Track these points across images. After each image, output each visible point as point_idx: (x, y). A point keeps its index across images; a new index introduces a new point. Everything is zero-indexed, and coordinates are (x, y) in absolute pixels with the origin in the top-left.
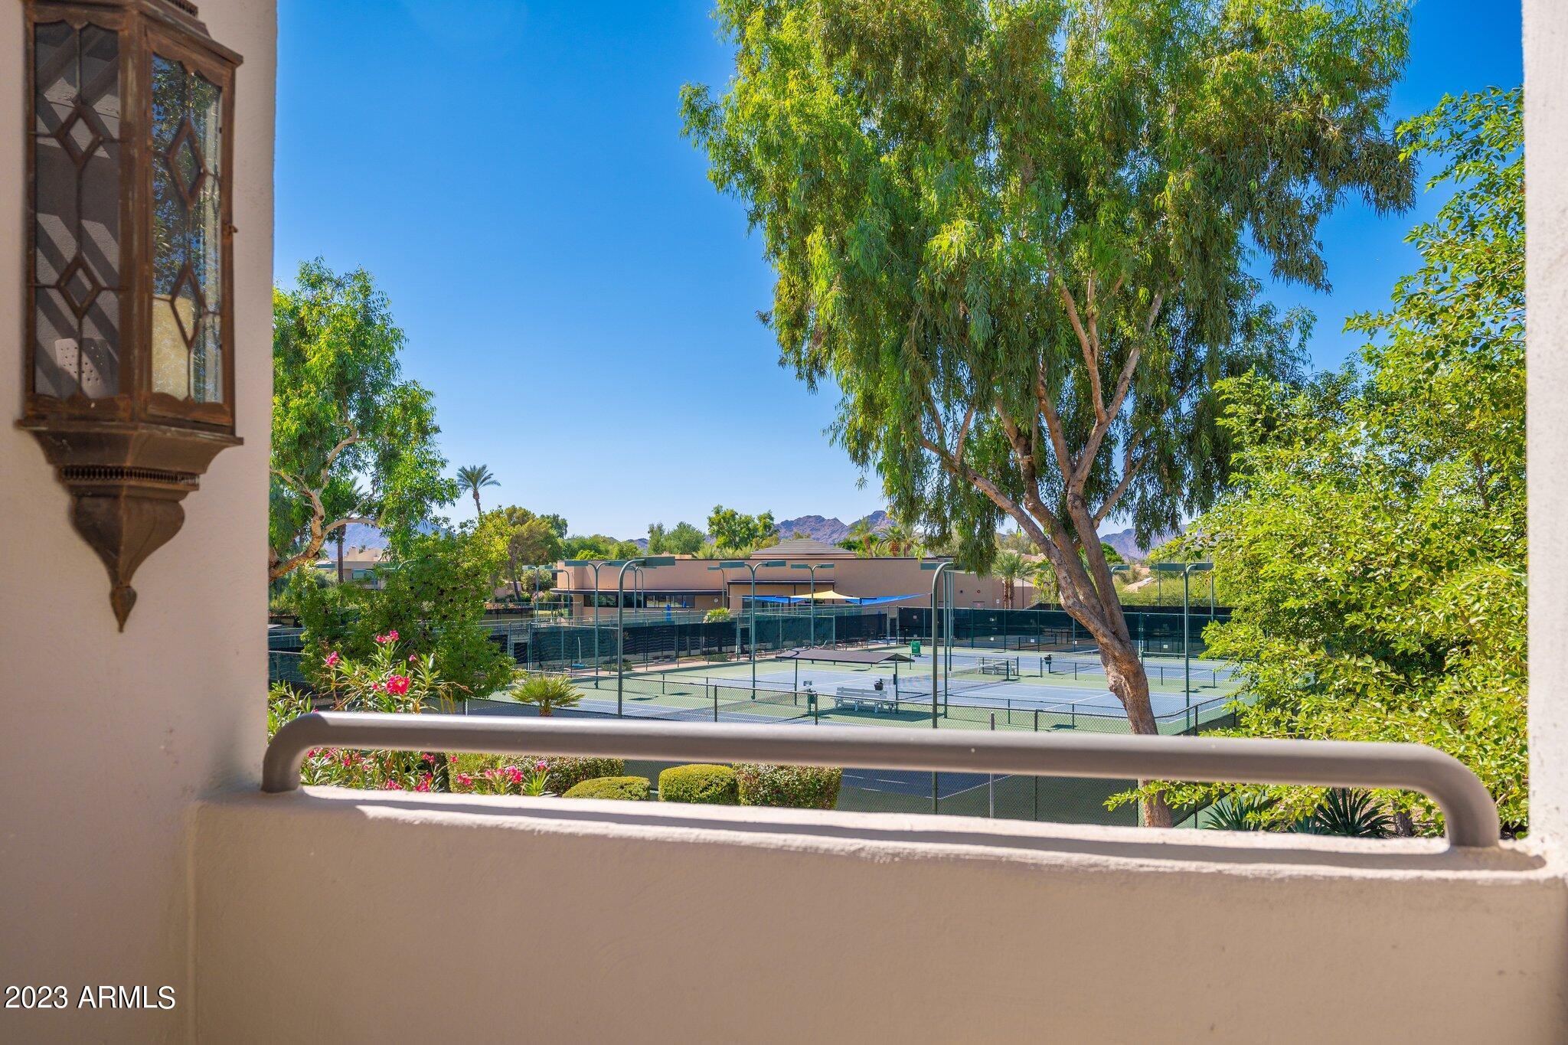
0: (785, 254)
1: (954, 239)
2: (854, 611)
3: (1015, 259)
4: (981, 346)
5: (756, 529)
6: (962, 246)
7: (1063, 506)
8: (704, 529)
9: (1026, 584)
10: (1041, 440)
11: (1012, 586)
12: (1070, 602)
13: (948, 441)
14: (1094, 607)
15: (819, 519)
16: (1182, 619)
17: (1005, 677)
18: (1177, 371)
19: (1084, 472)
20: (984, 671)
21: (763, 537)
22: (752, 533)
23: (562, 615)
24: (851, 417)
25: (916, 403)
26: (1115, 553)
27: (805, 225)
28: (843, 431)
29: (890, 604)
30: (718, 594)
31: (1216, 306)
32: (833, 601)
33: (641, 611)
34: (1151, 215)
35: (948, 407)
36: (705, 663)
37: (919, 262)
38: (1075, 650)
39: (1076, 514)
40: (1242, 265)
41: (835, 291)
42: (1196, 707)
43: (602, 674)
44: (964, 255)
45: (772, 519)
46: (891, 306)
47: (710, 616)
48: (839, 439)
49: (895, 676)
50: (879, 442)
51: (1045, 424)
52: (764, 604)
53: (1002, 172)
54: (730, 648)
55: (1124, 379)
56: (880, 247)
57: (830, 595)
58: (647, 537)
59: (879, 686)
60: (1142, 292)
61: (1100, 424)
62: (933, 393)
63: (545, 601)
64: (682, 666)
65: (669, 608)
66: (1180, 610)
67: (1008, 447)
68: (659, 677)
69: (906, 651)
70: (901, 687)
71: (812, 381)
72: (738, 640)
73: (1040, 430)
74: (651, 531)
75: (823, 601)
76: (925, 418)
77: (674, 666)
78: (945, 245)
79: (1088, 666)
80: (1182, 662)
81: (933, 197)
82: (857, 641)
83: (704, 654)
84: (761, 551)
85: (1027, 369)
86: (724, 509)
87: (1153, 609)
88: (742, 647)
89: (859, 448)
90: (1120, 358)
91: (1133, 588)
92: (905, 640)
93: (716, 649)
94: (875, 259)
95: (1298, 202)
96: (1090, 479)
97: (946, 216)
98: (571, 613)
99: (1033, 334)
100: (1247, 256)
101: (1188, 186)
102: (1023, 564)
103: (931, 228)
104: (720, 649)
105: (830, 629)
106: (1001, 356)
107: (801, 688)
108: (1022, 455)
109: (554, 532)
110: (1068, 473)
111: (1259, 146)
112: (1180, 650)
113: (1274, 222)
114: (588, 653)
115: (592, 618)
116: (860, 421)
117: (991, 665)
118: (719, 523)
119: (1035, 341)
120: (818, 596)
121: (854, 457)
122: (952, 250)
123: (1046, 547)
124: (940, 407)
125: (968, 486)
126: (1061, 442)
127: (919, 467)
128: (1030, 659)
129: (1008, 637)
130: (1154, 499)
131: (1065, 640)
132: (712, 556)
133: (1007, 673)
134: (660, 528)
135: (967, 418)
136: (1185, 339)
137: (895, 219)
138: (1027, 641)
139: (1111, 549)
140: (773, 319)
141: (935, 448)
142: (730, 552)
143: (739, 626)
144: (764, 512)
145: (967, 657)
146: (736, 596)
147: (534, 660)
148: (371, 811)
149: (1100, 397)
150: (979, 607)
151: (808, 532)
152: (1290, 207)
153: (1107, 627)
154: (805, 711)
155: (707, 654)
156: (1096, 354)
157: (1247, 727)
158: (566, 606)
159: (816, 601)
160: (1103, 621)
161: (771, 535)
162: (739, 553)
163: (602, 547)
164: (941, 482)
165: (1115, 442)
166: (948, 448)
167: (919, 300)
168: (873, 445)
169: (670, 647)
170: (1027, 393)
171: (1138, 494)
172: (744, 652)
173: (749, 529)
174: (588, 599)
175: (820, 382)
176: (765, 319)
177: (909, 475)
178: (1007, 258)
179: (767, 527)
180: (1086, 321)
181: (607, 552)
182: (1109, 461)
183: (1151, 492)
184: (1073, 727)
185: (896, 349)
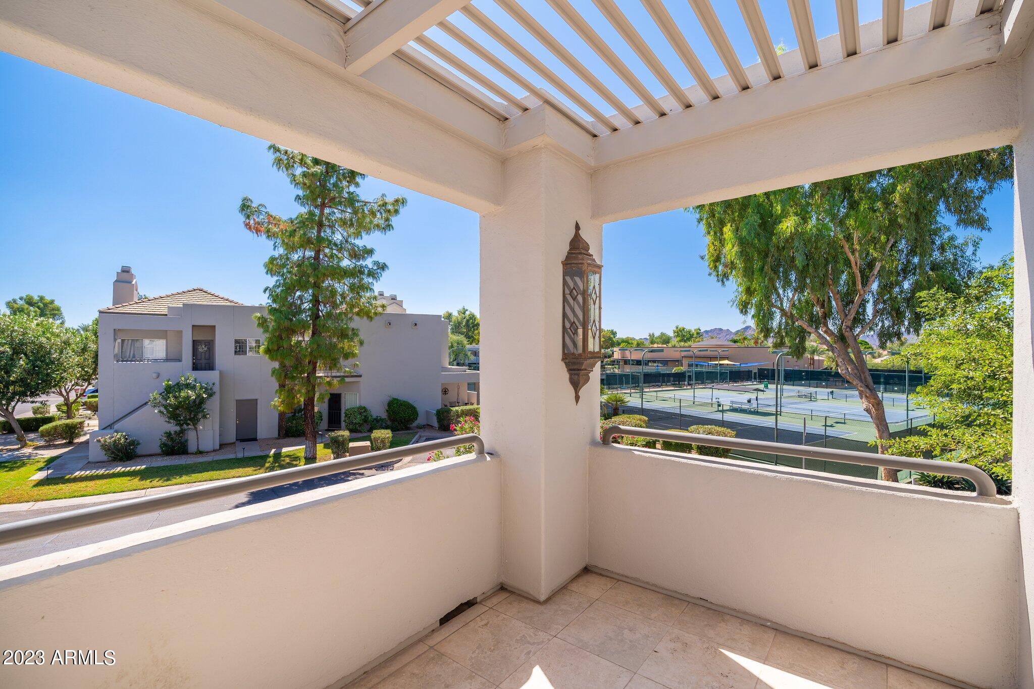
0: (712, 233)
1: (789, 225)
2: (737, 369)
3: (818, 229)
4: (801, 268)
5: (693, 335)
6: (793, 228)
7: (840, 330)
8: (671, 334)
9: (821, 358)
10: (830, 301)
11: (813, 359)
12: (844, 372)
13: (784, 305)
14: (856, 374)
15: (721, 330)
16: (905, 376)
17: (810, 400)
18: (902, 269)
19: (852, 316)
20: (799, 396)
21: (696, 338)
22: (692, 336)
23: (616, 368)
24: (740, 296)
25: (770, 291)
26: (868, 344)
27: (722, 223)
28: (737, 302)
29: (754, 366)
30: (678, 361)
31: (923, 241)
32: (728, 365)
33: (647, 367)
34: (887, 204)
35: (784, 291)
36: (673, 388)
37: (772, 234)
38: (846, 389)
39: (846, 334)
40: (939, 219)
41: (736, 248)
42: (911, 419)
43: (632, 391)
44: (793, 231)
45: (700, 330)
46: (759, 253)
47: (675, 370)
48: (735, 305)
49: (757, 397)
50: (752, 305)
51: (831, 295)
52: (697, 365)
53: (812, 192)
54: (683, 383)
55: (873, 275)
56: (755, 229)
57: (726, 362)
58: (648, 337)
59: (749, 401)
60: (882, 237)
61: (860, 295)
62: (778, 285)
63: (609, 363)
64: (663, 389)
65: (658, 366)
66: (904, 372)
67: (813, 305)
68: (655, 394)
69: (761, 387)
70: (759, 402)
71: (722, 281)
72: (687, 379)
73: (829, 297)
74: (650, 335)
75: (723, 364)
76: (774, 297)
77: (660, 389)
78: (784, 227)
79: (852, 396)
80: (905, 396)
81: (779, 208)
82: (738, 381)
83: (673, 384)
84: (695, 344)
85: (823, 275)
86: (680, 327)
87: (889, 371)
88: (688, 383)
89: (744, 308)
90: (871, 265)
91: (878, 361)
92: (761, 382)
93: (678, 383)
94: (753, 235)
95: (972, 191)
96: (855, 318)
97: (785, 215)
98: (619, 368)
99: (826, 260)
100: (942, 214)
101: (908, 190)
102: (819, 350)
103: (778, 220)
104: (679, 383)
105: (727, 376)
106: (811, 270)
107: (714, 400)
108: (820, 309)
109: (612, 336)
110: (843, 317)
111: (949, 167)
112: (903, 392)
113: (957, 202)
114: (627, 383)
115: (628, 369)
116: (744, 298)
117: (803, 394)
118: (678, 332)
119: (827, 261)
120: (721, 362)
121: (742, 312)
122: (788, 230)
123: (831, 348)
124: (781, 291)
125: (794, 323)
126: (840, 303)
127: (771, 316)
128: (822, 392)
129: (811, 381)
130: (889, 327)
131: (840, 384)
132: (675, 345)
133: (811, 398)
134: (653, 334)
135: (794, 296)
136: (907, 255)
137: (762, 218)
138: (821, 384)
139: (866, 342)
140: (706, 257)
141: (779, 308)
142: (682, 344)
143: (687, 374)
144: (697, 327)
145: (790, 390)
146: (685, 362)
147: (607, 385)
148: (636, 452)
149: (860, 283)
150: (797, 368)
151: (716, 335)
152: (967, 193)
153: (863, 383)
154: (716, 410)
155: (674, 385)
156: (858, 265)
157: (931, 436)
158: (617, 364)
159: (720, 364)
160: (861, 381)
161: (699, 337)
162: (686, 344)
163: (630, 342)
164: (781, 321)
165: (868, 302)
166: (785, 308)
167: (772, 250)
168: (749, 306)
169: (659, 382)
170: (823, 284)
171: (880, 324)
172: (689, 384)
173: (690, 334)
174: (626, 362)
175: (726, 283)
176: (702, 258)
177: (766, 319)
178: (814, 230)
179: (698, 333)
180: (853, 252)
181: (632, 343)
182: (864, 310)
183: (887, 323)
184: (845, 423)
185: (762, 269)
